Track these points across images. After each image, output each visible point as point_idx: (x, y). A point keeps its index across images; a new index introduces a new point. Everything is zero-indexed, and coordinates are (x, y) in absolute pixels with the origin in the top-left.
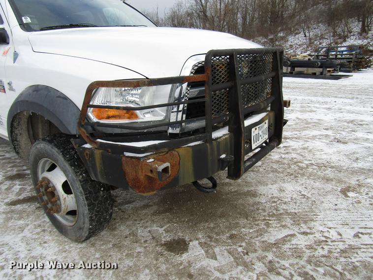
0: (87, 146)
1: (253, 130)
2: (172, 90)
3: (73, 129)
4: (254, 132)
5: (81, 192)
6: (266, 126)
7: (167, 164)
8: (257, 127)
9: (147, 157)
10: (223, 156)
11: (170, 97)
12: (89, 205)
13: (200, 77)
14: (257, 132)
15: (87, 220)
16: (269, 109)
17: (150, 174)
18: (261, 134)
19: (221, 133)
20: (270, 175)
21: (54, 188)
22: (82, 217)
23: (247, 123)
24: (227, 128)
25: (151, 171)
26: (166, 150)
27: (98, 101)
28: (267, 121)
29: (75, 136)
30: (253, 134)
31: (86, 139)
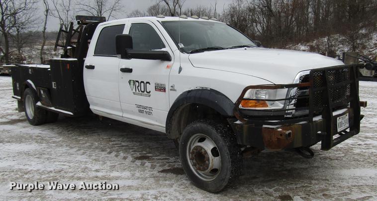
0: (238, 122)
1: (338, 118)
2: (288, 91)
3: (230, 113)
4: (339, 120)
5: (228, 153)
6: (347, 117)
7: (290, 131)
8: (341, 117)
9: (278, 128)
10: (319, 132)
11: (287, 95)
12: (232, 162)
13: (305, 84)
14: (340, 120)
15: (229, 173)
16: (349, 106)
17: (280, 137)
18: (343, 122)
19: (317, 119)
20: (352, 163)
21: (206, 152)
22: (226, 171)
23: (335, 114)
24: (321, 116)
25: (281, 135)
26: (287, 124)
27: (246, 96)
28: (348, 114)
29: (231, 116)
30: (338, 122)
31: (238, 118)
